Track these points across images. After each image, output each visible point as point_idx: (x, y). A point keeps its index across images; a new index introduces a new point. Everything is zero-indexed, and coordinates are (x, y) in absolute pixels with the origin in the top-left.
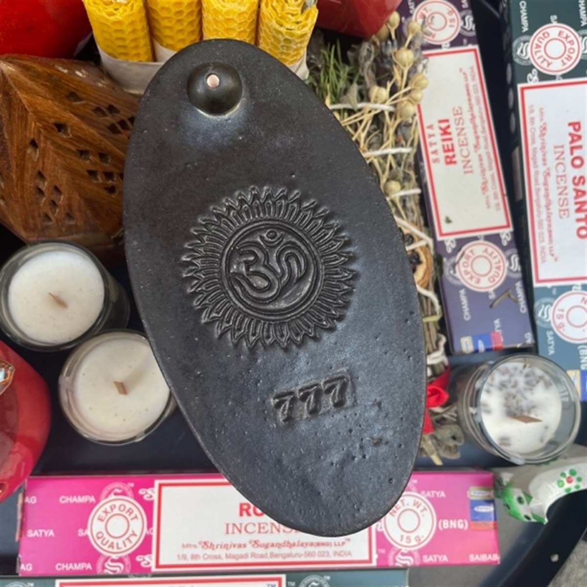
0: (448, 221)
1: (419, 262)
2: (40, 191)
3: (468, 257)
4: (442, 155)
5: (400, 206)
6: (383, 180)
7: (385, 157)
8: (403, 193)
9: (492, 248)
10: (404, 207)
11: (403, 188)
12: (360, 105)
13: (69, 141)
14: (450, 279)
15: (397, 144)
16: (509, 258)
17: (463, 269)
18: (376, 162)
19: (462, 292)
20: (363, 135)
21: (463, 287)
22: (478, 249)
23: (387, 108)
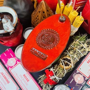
0: (80, 69)
1: (68, 66)
2: (36, 18)
3: (78, 76)
4: (88, 61)
5: (74, 58)
6: (75, 54)
7: (78, 52)
8: (76, 57)
9: (83, 78)
10: (74, 59)
11: (77, 57)
12: (82, 44)
13: (44, 15)
14: (73, 76)
15: (82, 52)
16: (84, 82)
17: (76, 76)
18: (77, 51)
19: (73, 79)
20: (79, 47)
21: (74, 78)
22: (81, 76)
23: (85, 47)
